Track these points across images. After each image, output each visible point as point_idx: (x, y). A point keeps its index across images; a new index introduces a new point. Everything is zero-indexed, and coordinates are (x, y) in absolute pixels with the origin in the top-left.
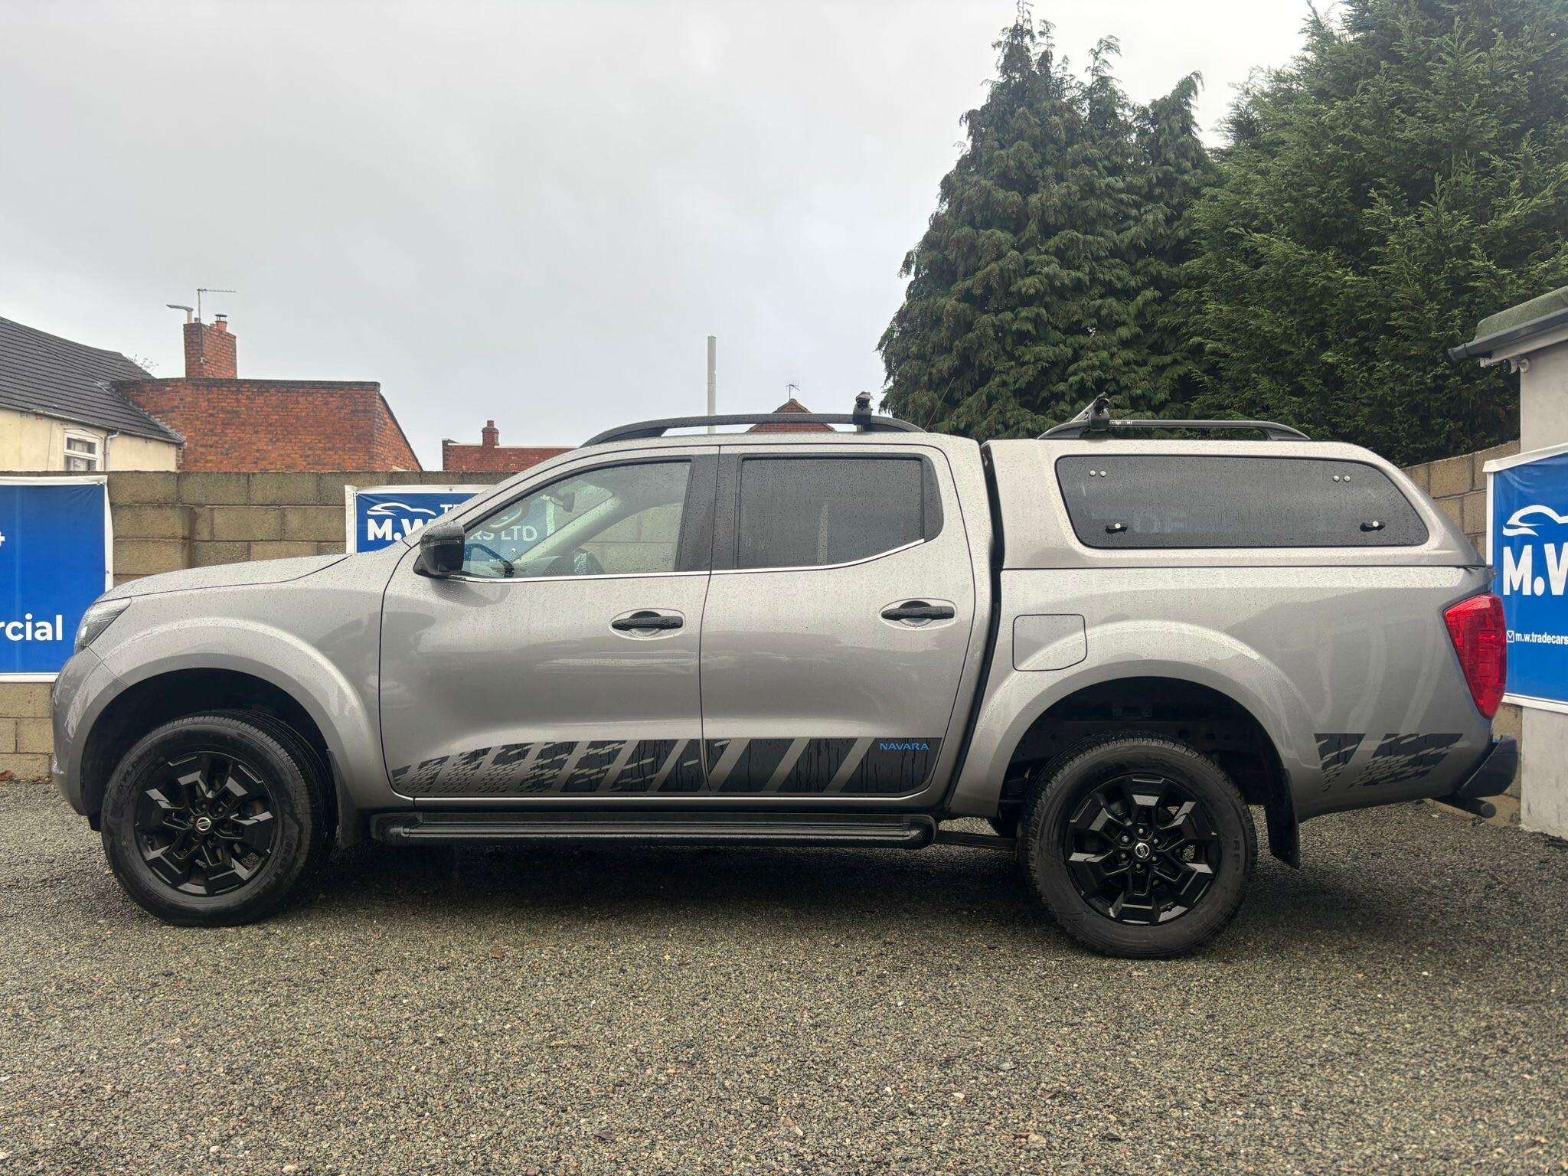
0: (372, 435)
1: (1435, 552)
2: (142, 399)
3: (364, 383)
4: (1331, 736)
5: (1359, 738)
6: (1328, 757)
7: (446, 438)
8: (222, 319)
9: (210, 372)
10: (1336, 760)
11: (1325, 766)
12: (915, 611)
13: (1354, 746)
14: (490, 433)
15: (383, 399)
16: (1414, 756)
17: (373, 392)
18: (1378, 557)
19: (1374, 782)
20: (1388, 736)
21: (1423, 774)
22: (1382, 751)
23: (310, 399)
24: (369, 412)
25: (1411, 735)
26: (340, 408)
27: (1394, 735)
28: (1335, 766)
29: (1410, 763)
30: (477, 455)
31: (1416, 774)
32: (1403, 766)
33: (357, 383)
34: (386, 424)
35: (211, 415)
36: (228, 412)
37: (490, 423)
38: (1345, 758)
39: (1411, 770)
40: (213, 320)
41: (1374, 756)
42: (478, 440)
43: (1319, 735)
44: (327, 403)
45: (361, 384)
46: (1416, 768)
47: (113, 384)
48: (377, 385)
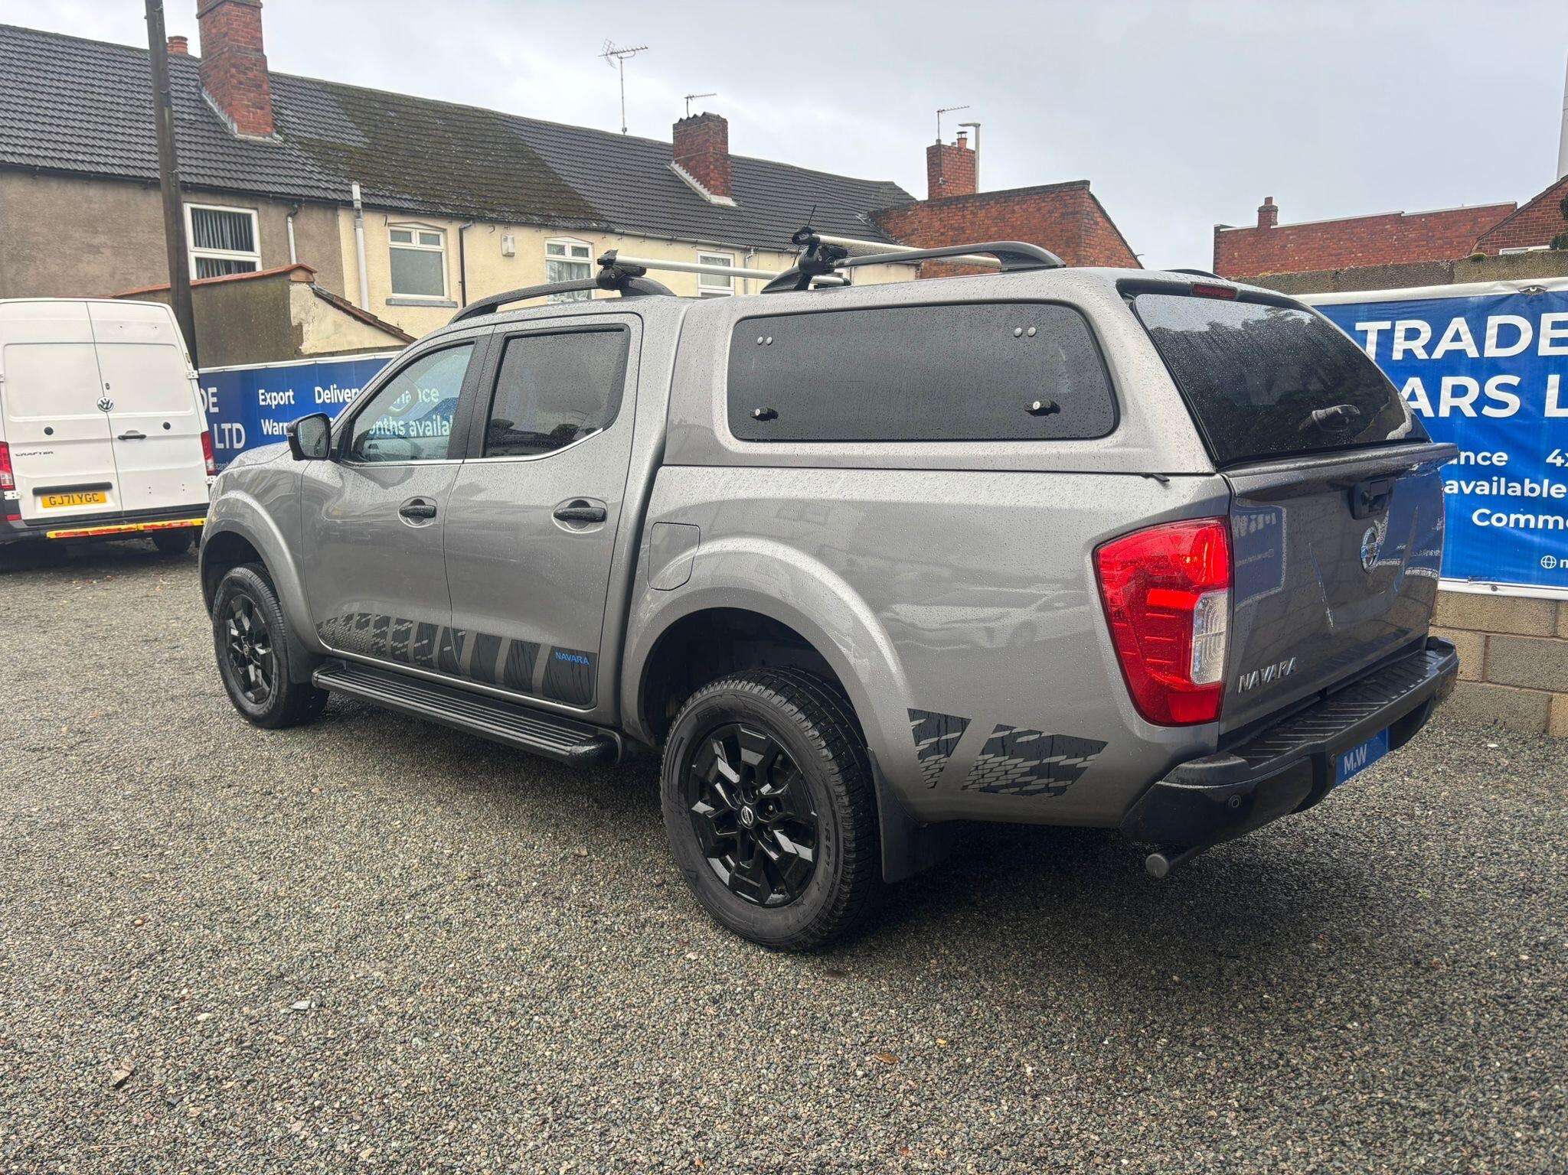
0: (1080, 237)
1: (1116, 450)
2: (890, 226)
3: (1074, 183)
4: (928, 715)
5: (963, 723)
6: (925, 744)
7: (1218, 223)
8: (963, 136)
9: (950, 191)
10: (936, 749)
11: (922, 755)
12: (580, 513)
13: (958, 734)
14: (1268, 212)
15: (1093, 197)
16: (1037, 762)
17: (1081, 192)
18: (1040, 457)
19: (995, 790)
20: (1000, 728)
21: (1061, 791)
22: (992, 746)
23: (1024, 206)
24: (1077, 213)
25: (1031, 732)
26: (1050, 212)
27: (1008, 728)
28: (936, 757)
29: (1032, 771)
30: (1251, 239)
31: (1048, 789)
32: (1023, 775)
33: (1067, 184)
34: (1097, 223)
35: (942, 234)
36: (956, 229)
37: (1269, 200)
38: (948, 748)
39: (1039, 783)
40: (955, 138)
41: (983, 753)
42: (1253, 222)
43: (915, 711)
44: (1039, 210)
45: (1070, 185)
46: (1045, 781)
47: (870, 215)
48: (1087, 183)
